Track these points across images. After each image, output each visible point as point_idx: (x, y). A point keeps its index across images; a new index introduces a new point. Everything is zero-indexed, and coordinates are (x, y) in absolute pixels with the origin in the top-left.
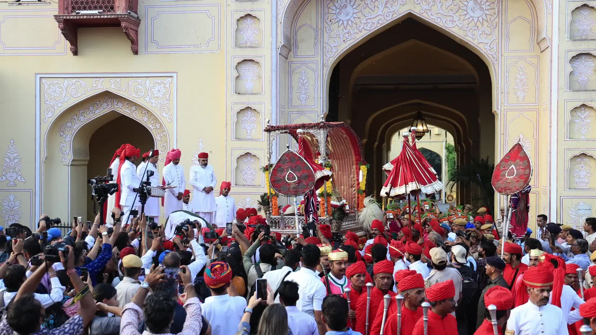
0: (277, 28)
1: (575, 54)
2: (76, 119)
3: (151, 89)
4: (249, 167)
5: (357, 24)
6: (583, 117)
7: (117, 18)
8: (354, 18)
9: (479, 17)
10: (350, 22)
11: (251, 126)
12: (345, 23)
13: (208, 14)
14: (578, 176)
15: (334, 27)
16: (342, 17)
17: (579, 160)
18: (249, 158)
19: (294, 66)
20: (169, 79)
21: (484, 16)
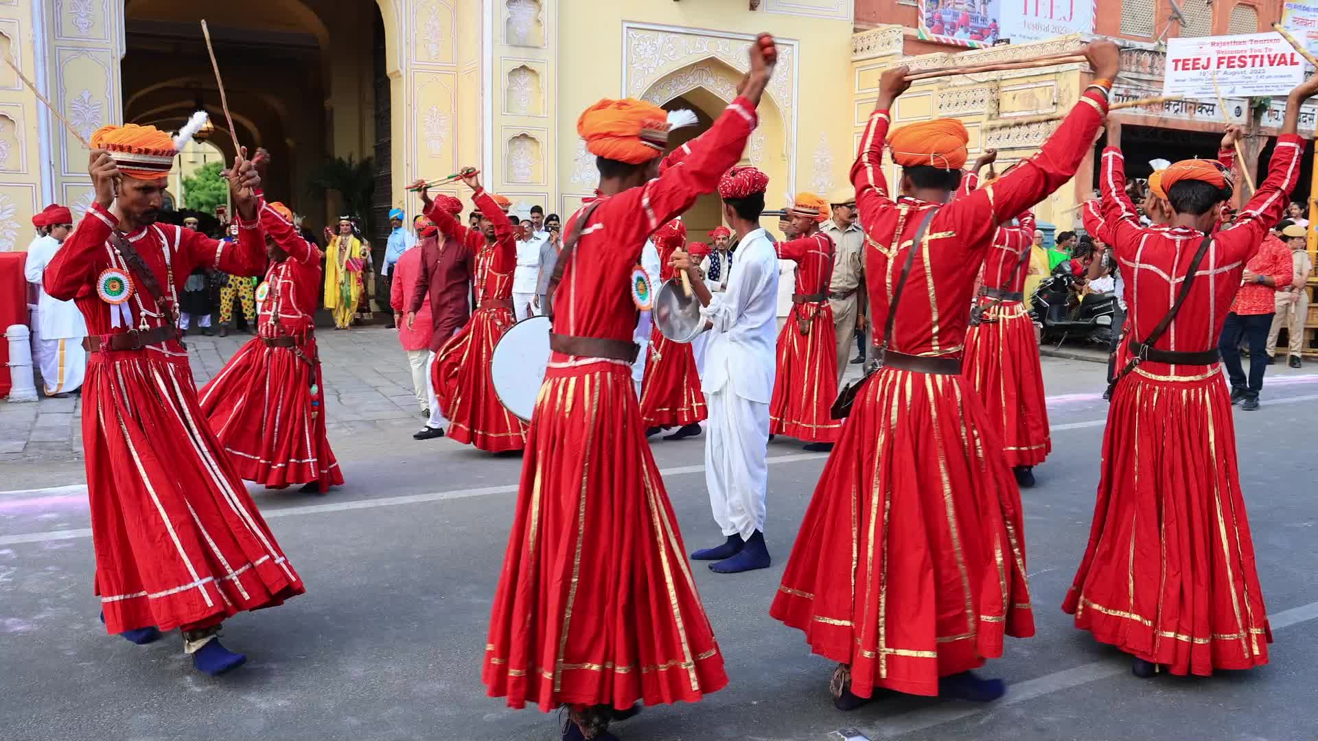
6: (523, 84)
14: (517, 166)
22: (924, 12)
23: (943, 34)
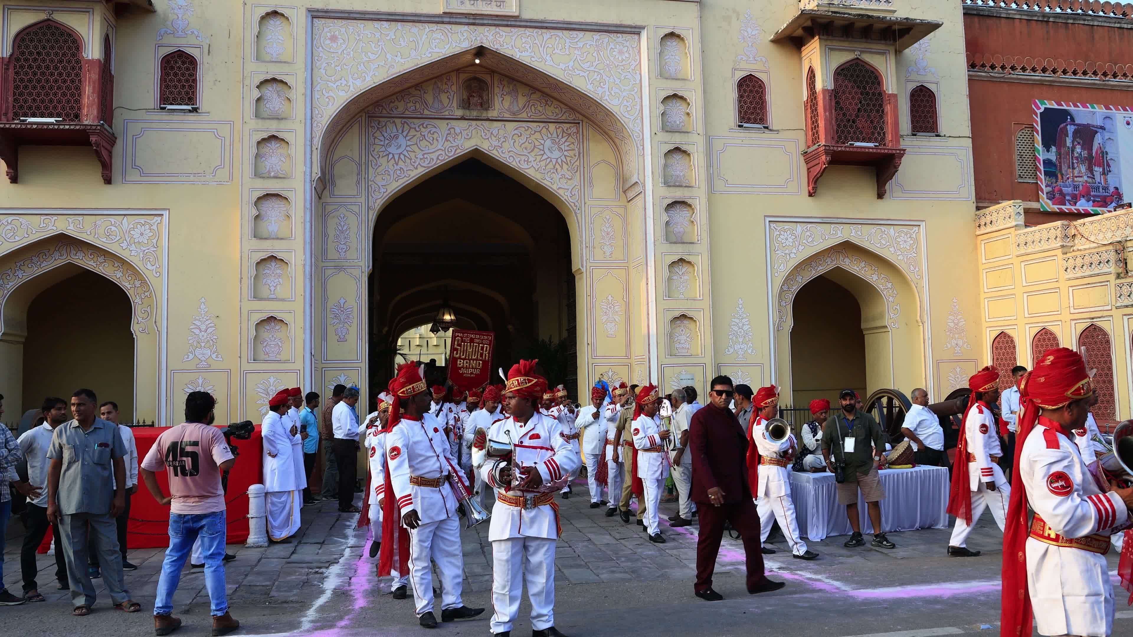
0: (311, 155)
1: (670, 201)
2: (11, 275)
3: (129, 232)
4: (273, 336)
5: (411, 159)
6: (681, 273)
7: (84, 130)
8: (407, 151)
9: (557, 159)
10: (402, 157)
11: (275, 281)
12: (396, 157)
13: (216, 134)
14: (679, 341)
15: (383, 161)
16: (392, 149)
17: (678, 322)
18: (273, 324)
19: (329, 208)
20: (156, 218)
21: (563, 158)
22: (1043, 187)
23: (1065, 205)
